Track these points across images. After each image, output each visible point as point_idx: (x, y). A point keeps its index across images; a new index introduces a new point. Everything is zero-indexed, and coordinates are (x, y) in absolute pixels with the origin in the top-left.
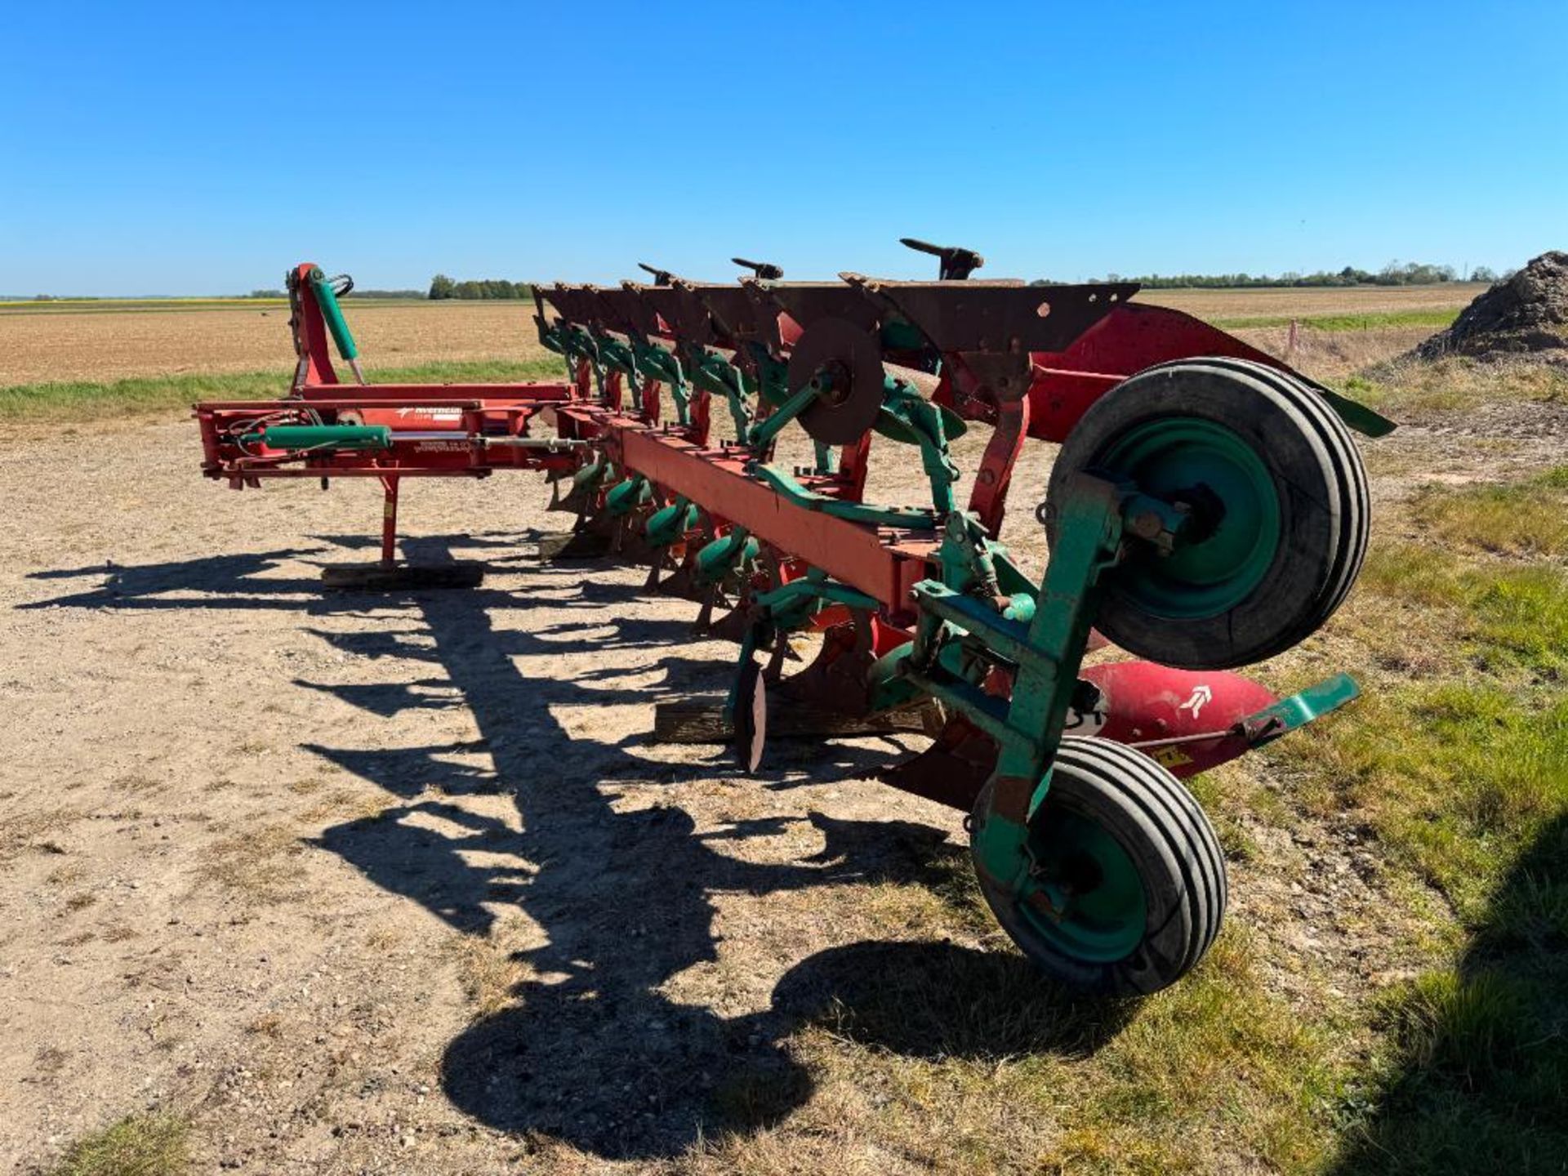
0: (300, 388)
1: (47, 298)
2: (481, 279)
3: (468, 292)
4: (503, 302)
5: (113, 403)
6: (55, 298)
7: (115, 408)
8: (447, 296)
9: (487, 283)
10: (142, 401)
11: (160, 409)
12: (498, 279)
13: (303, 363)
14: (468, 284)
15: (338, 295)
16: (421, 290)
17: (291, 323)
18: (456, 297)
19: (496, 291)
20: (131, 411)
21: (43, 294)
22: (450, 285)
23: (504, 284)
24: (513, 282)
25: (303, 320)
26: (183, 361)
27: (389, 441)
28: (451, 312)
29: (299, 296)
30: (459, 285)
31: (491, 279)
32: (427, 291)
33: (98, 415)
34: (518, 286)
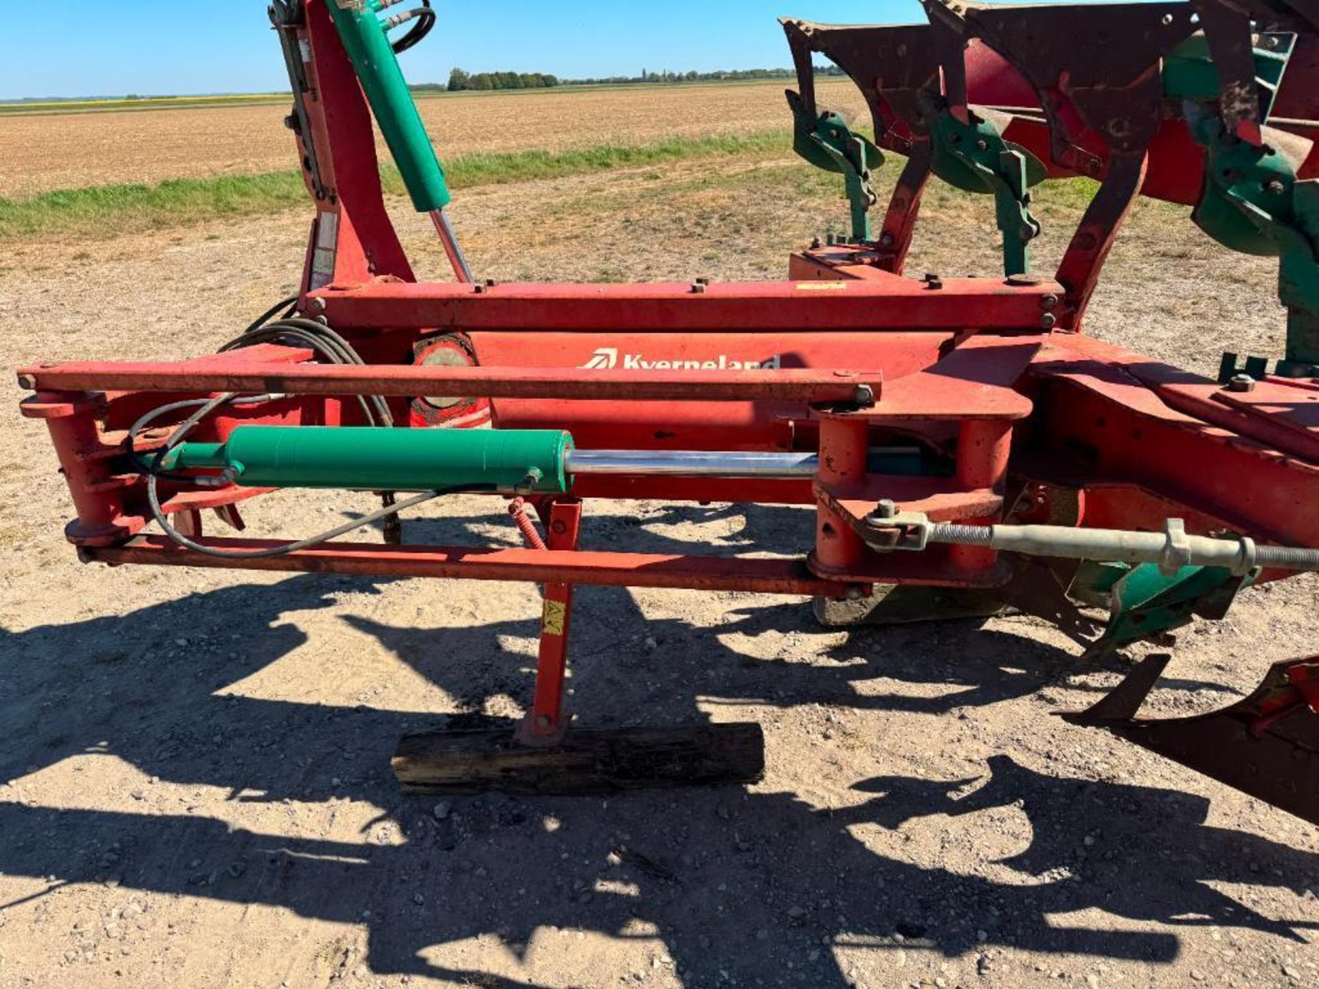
0: (319, 295)
1: (135, 97)
2: (492, 72)
3: (481, 83)
4: (511, 91)
5: (141, 214)
6: (143, 97)
7: (142, 221)
8: (463, 88)
9: (497, 74)
10: (172, 211)
11: (189, 220)
12: (507, 70)
13: (327, 220)
14: (480, 76)
15: (399, 47)
16: (440, 83)
17: (293, 122)
18: (471, 89)
19: (504, 82)
20: (159, 224)
21: (132, 93)
22: (465, 78)
23: (512, 75)
24: (519, 73)
25: (319, 110)
26: (233, 156)
27: (567, 475)
28: (469, 102)
29: (304, 49)
30: (473, 76)
31: (500, 71)
32: (447, 84)
33: (121, 230)
34: (523, 76)
